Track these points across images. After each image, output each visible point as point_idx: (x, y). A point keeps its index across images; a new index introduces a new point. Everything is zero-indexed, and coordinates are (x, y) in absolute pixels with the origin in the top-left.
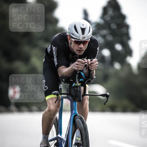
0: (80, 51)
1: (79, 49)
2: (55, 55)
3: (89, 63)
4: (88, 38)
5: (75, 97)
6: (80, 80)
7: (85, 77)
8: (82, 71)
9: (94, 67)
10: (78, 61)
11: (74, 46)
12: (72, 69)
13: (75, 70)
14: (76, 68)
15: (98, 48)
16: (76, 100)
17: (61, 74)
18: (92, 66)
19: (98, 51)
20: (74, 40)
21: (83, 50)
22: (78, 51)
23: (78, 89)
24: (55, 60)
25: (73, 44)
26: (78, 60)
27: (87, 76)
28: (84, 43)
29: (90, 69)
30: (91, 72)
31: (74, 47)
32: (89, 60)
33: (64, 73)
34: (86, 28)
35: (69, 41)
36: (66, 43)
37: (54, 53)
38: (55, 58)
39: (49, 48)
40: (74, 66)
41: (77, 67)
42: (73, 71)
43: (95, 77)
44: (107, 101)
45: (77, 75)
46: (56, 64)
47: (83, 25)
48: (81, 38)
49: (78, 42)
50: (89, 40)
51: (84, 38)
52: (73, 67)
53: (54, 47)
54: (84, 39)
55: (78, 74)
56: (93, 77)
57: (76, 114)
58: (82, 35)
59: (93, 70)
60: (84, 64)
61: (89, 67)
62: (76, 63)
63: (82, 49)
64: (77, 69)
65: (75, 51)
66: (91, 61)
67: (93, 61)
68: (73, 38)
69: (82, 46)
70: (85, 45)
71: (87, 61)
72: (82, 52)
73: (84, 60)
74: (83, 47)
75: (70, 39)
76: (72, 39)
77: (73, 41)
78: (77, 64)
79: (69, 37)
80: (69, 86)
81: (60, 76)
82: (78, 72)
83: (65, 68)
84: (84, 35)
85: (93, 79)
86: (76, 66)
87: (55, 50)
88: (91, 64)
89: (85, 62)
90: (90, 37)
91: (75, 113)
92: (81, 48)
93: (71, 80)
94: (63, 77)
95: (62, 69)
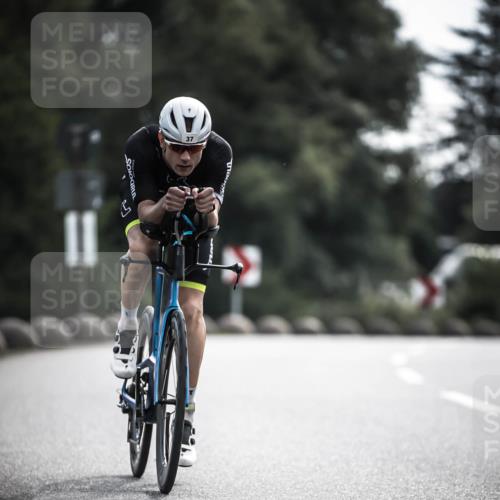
0: (183, 167)
1: (181, 164)
2: (131, 176)
3: (196, 196)
4: (202, 140)
6: (185, 234)
9: (206, 205)
11: (171, 156)
14: (167, 207)
19: (229, 170)
20: (168, 142)
21: (191, 166)
22: (179, 168)
24: (133, 186)
29: (199, 210)
31: (171, 159)
32: (196, 190)
34: (195, 117)
35: (162, 146)
37: (129, 172)
38: (132, 182)
40: (165, 202)
41: (168, 204)
45: (176, 223)
46: (134, 195)
47: (189, 110)
48: (184, 140)
49: (179, 148)
50: (205, 143)
51: (190, 139)
53: (129, 159)
54: (190, 142)
55: (178, 219)
57: (174, 308)
58: (187, 132)
60: (184, 198)
61: (196, 204)
62: (168, 195)
63: (188, 164)
67: (203, 192)
68: (168, 139)
69: (187, 156)
70: (195, 155)
71: (191, 192)
72: (188, 169)
74: (189, 158)
75: (162, 140)
76: (166, 140)
77: (167, 144)
78: (168, 198)
79: (160, 137)
82: (178, 215)
83: (151, 204)
84: (190, 131)
85: (213, 230)
86: (168, 201)
87: (131, 165)
88: (198, 198)
89: (186, 195)
90: (206, 137)
91: (171, 307)
92: (185, 161)
95: (145, 207)
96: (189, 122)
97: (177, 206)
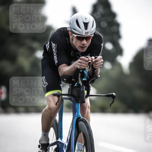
0: (82, 48)
1: (82, 46)
2: (55, 52)
3: (94, 61)
4: (92, 34)
5: (78, 98)
6: (83, 79)
7: (89, 76)
8: (85, 69)
9: (99, 65)
10: (81, 59)
11: (76, 42)
12: (74, 67)
13: (78, 68)
15: (103, 44)
16: (79, 101)
17: (62, 73)
18: (96, 64)
19: (102, 48)
21: (86, 47)
22: (80, 48)
23: (80, 89)
24: (55, 57)
25: (75, 40)
26: (81, 57)
27: (91, 75)
28: (87, 38)
29: (94, 67)
30: (96, 71)
31: (76, 44)
32: (93, 57)
33: (65, 72)
34: (89, 22)
35: (71, 37)
36: (67, 38)
37: (54, 50)
38: (55, 55)
39: (48, 45)
40: (77, 64)
41: (80, 65)
42: (76, 69)
43: (99, 76)
44: (113, 103)
46: (56, 62)
47: (86, 19)
48: (84, 34)
49: (80, 38)
50: (93, 35)
51: (87, 33)
52: (75, 65)
53: (54, 44)
54: (87, 35)
55: (81, 73)
56: (97, 76)
57: (79, 117)
58: (85, 30)
59: (98, 69)
60: (88, 62)
61: (93, 64)
64: (80, 68)
65: (77, 47)
66: (95, 58)
67: (97, 59)
69: (85, 42)
70: (88, 41)
71: (91, 59)
72: (85, 48)
73: (88, 58)
74: (86, 43)
75: (71, 34)
76: (73, 34)
77: (75, 36)
78: (80, 62)
80: (71, 86)
81: (60, 76)
82: (81, 71)
83: (66, 66)
84: (86, 30)
85: (97, 78)
86: (79, 64)
87: (55, 47)
88: (95, 62)
89: (89, 60)
90: (94, 32)
91: (77, 116)
92: (84, 45)
93: (72, 80)
94: (64, 76)
95: (63, 67)
96: (86, 25)
97: (84, 66)
